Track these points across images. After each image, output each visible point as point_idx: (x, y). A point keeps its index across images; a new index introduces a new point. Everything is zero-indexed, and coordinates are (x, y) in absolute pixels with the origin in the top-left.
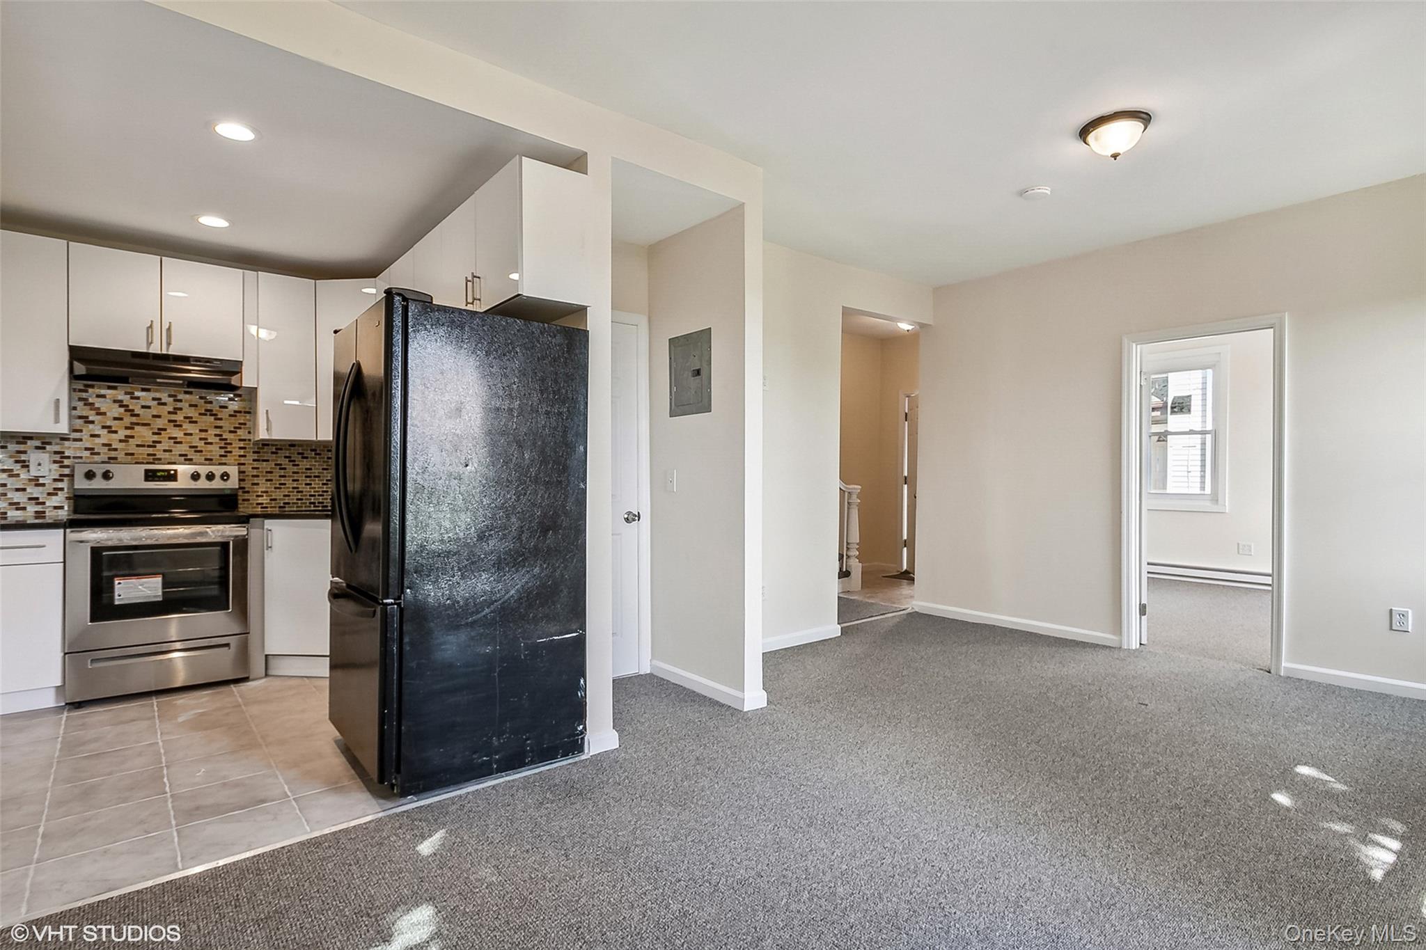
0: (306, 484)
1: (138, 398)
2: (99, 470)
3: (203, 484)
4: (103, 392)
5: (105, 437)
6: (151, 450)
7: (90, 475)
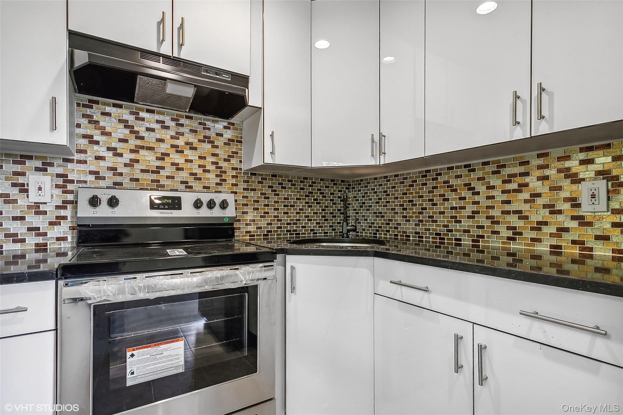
0: (285, 213)
1: (143, 119)
2: (104, 196)
3: (204, 212)
4: (108, 109)
5: (111, 160)
6: (154, 177)
7: (94, 202)
